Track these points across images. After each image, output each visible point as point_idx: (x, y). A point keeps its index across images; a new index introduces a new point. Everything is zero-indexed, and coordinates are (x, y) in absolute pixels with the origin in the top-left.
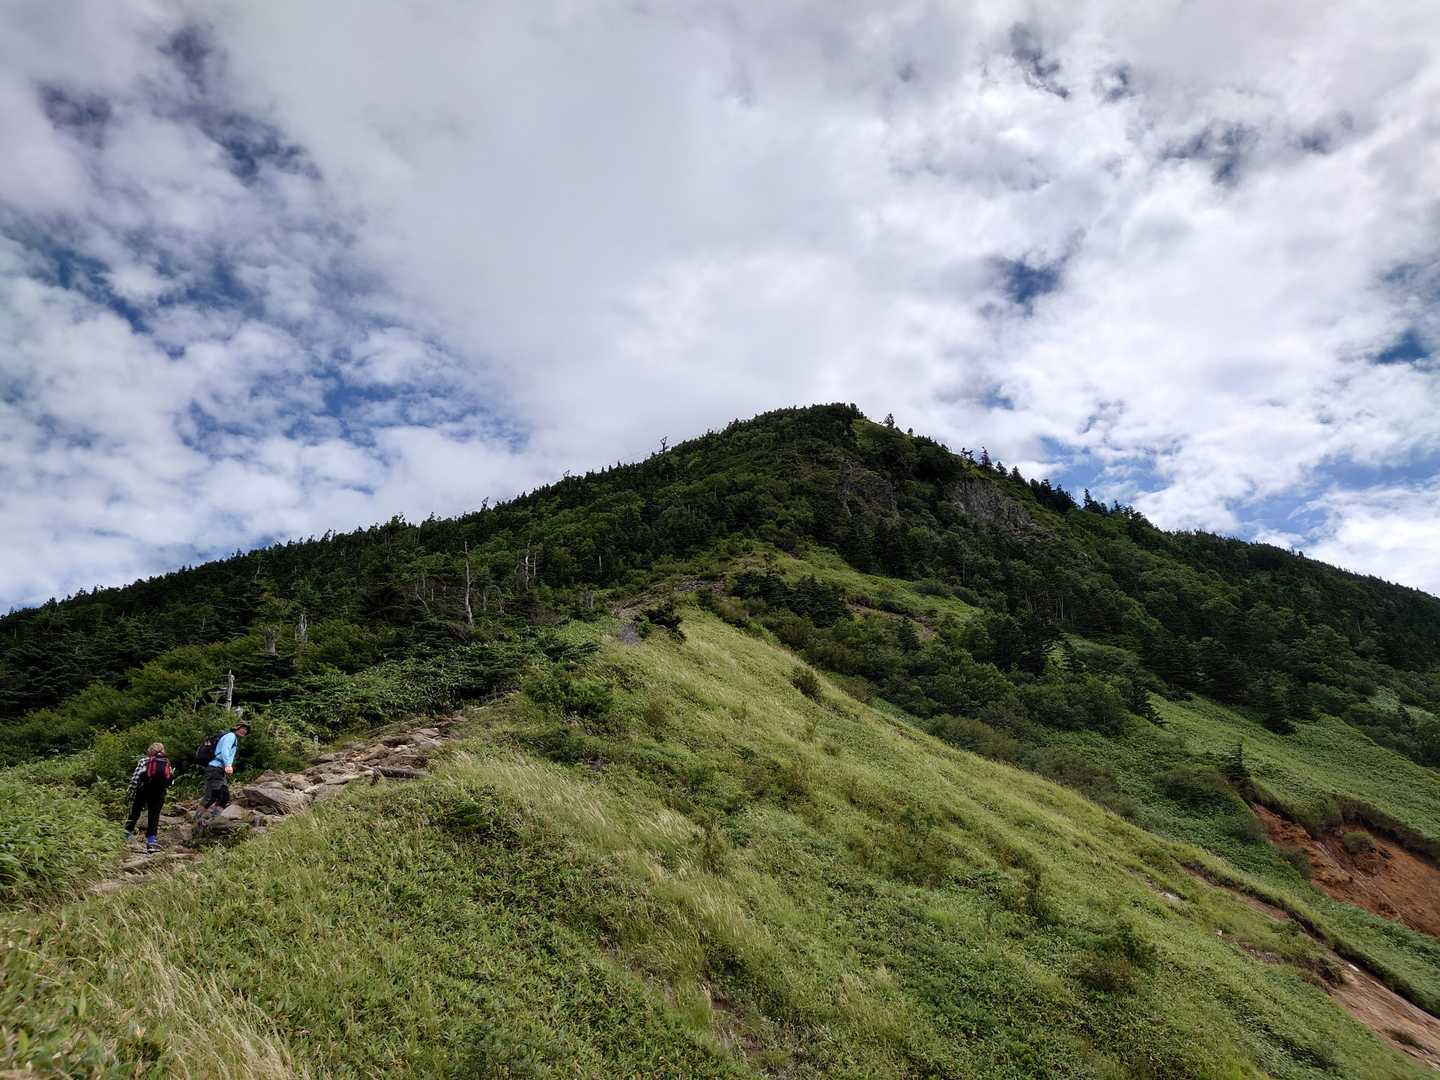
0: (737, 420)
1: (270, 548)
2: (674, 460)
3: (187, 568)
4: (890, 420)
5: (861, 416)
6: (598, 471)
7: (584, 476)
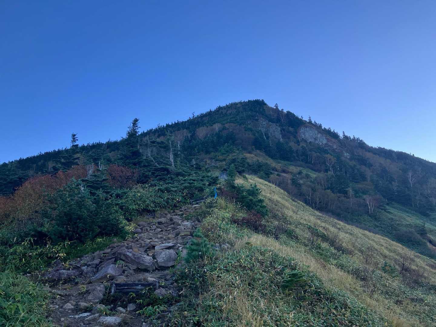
0: (220, 106)
1: (51, 151)
2: (199, 120)
3: (22, 158)
4: (276, 106)
5: (266, 104)
6: (170, 124)
7: (165, 125)
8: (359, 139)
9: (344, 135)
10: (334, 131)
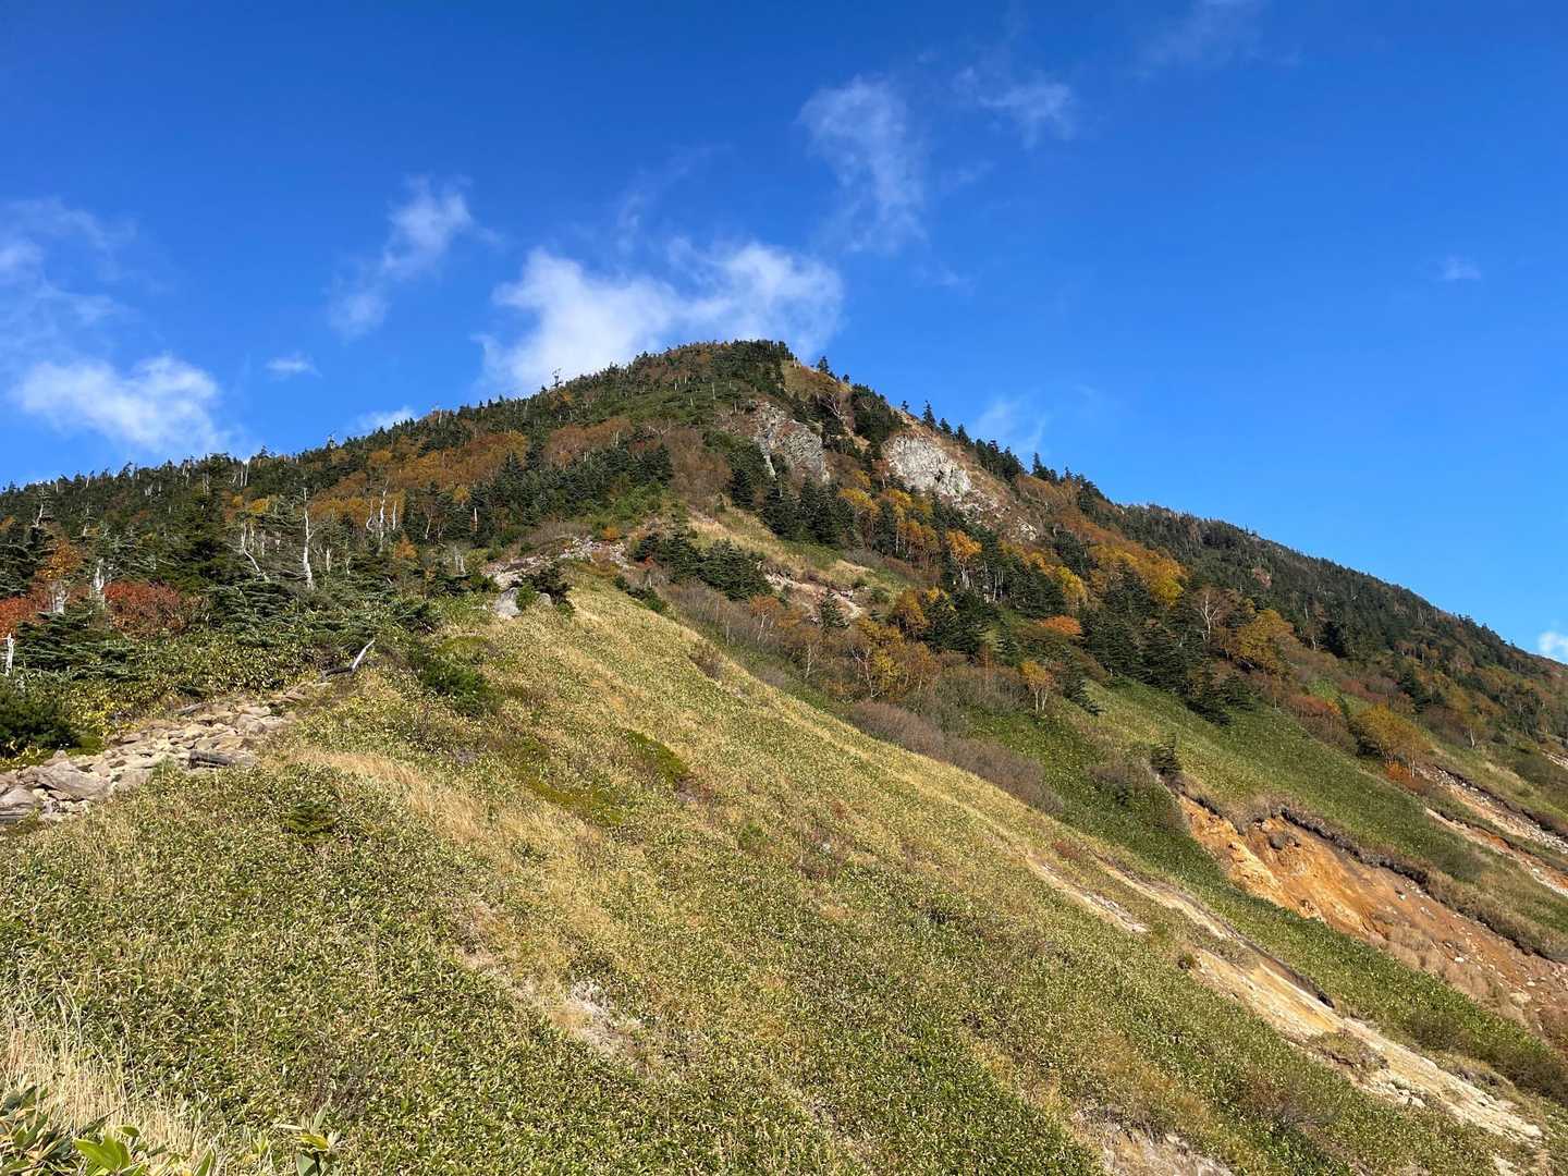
0: (646, 354)
2: (569, 397)
5: (791, 357)
6: (474, 406)
8: (1083, 480)
9: (1040, 467)
10: (1007, 452)
